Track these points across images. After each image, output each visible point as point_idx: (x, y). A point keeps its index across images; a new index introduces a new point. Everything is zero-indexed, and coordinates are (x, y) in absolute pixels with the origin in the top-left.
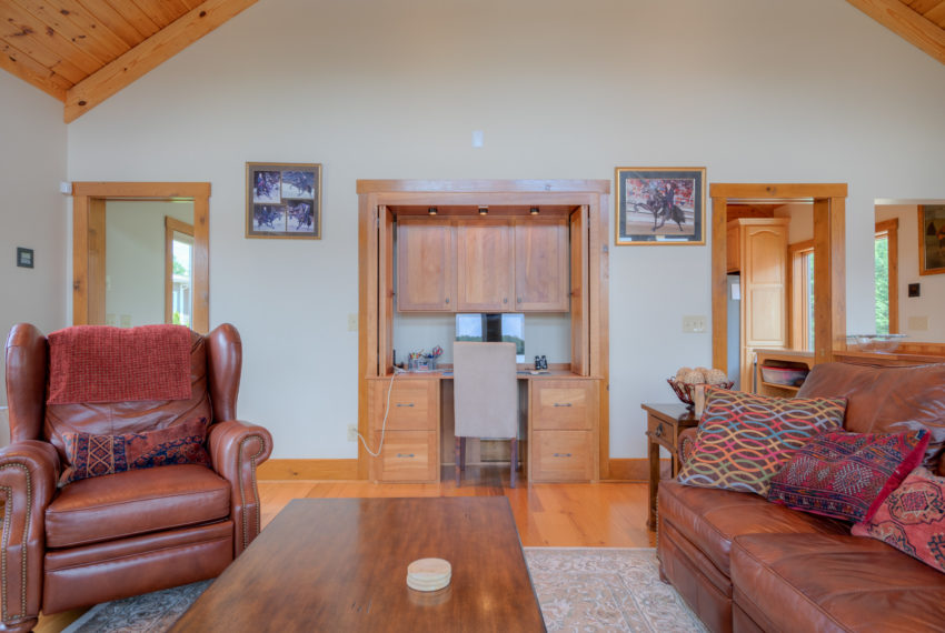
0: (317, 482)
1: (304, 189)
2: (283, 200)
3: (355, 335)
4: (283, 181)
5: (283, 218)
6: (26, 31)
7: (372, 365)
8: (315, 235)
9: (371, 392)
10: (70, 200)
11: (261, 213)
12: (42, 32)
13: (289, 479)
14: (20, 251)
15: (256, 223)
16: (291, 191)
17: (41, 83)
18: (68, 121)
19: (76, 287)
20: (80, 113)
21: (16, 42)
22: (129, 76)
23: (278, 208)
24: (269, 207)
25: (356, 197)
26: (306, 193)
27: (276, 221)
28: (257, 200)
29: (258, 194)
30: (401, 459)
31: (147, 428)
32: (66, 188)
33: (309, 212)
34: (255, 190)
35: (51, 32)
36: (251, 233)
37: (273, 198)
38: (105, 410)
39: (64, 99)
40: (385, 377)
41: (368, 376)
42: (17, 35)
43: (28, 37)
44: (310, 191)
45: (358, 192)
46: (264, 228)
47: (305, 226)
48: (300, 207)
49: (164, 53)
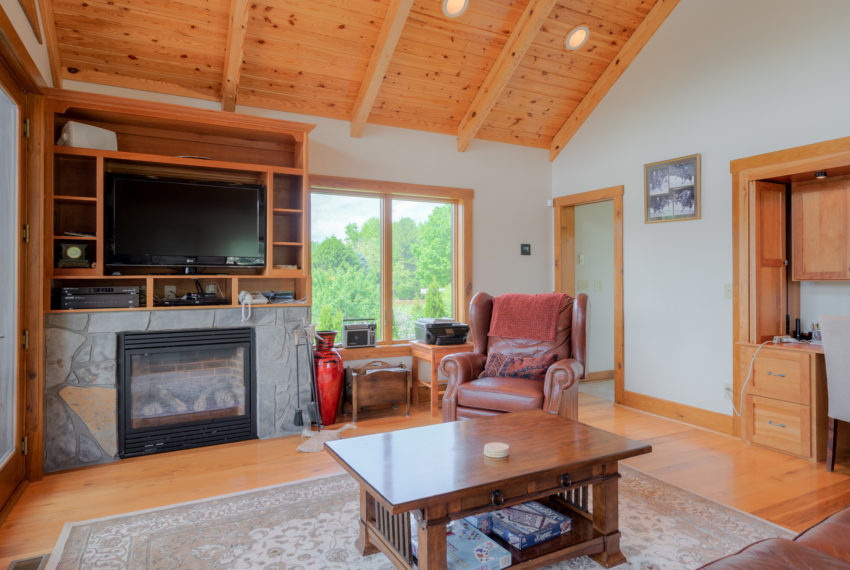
0: (695, 427)
1: (686, 178)
2: (671, 190)
3: (730, 302)
4: (672, 174)
5: (671, 205)
6: (518, 120)
7: (744, 332)
8: (695, 216)
9: (742, 357)
10: (553, 209)
11: (655, 203)
12: (526, 117)
13: (676, 418)
14: (523, 246)
15: (652, 210)
16: (676, 181)
17: (534, 143)
18: (552, 160)
19: (556, 265)
20: (558, 153)
21: (515, 127)
22: (579, 122)
23: (666, 197)
24: (661, 197)
25: (730, 176)
26: (688, 181)
27: (666, 208)
28: (652, 193)
29: (653, 188)
30: (771, 426)
31: (528, 356)
32: (550, 203)
33: (690, 196)
34: (651, 185)
35: (530, 115)
36: (648, 219)
37: (664, 190)
38: (510, 342)
39: (549, 147)
40: (755, 344)
41: (741, 342)
42: (515, 124)
43: (520, 122)
44: (690, 179)
45: (732, 172)
46: (658, 214)
47: (687, 209)
48: (683, 194)
49: (597, 99)
